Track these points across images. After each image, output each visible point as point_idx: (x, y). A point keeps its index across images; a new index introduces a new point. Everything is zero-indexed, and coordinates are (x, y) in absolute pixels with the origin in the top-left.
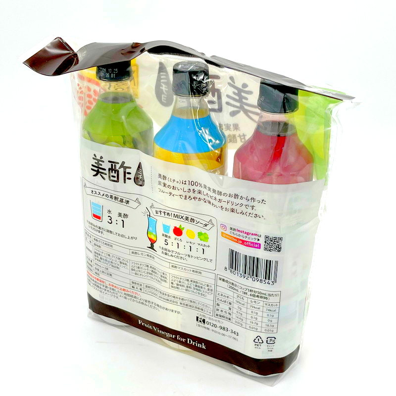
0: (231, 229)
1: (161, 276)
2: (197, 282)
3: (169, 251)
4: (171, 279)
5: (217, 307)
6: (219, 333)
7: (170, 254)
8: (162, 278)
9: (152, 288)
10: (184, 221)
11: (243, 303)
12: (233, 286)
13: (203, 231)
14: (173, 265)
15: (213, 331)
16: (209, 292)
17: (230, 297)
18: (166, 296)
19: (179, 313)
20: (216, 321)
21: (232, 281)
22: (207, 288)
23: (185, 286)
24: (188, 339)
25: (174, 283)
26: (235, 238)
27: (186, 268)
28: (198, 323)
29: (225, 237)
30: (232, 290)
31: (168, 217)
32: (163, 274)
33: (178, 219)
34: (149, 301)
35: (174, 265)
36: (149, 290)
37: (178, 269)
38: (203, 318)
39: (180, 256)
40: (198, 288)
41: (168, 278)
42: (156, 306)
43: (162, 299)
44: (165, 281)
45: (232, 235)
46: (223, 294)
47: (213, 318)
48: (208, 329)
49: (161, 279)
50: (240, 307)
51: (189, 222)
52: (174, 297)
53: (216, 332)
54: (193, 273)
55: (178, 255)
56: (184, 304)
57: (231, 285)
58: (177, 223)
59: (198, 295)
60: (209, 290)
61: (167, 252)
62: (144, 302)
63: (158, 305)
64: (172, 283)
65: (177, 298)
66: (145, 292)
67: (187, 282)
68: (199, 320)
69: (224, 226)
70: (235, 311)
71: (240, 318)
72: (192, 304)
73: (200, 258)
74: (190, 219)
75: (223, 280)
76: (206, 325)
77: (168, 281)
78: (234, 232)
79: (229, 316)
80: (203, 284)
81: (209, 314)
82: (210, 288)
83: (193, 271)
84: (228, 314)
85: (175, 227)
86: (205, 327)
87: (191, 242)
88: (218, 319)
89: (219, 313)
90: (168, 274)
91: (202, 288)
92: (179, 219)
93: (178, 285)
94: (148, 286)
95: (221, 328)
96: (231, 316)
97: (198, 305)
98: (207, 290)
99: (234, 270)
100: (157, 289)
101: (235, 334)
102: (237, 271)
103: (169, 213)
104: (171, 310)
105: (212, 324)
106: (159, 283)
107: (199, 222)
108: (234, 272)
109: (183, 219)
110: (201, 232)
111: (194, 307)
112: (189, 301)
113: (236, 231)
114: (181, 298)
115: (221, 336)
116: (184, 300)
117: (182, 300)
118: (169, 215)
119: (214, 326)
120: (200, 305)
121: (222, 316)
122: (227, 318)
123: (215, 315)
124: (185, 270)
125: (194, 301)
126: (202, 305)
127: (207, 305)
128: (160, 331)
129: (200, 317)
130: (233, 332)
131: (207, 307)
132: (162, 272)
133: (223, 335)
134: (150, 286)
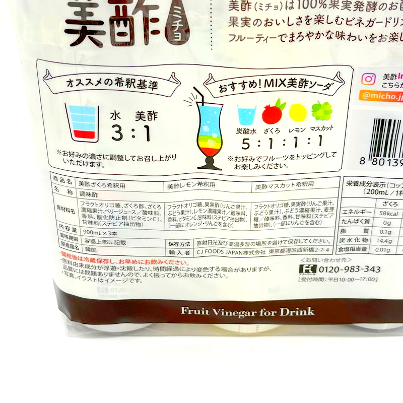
0: (386, 77)
1: (233, 213)
2: (303, 203)
3: (252, 159)
4: (254, 212)
5: (342, 235)
6: (343, 280)
7: (253, 164)
8: (236, 216)
9: (210, 242)
10: (286, 89)
11: (395, 211)
12: (375, 188)
13: (322, 99)
14: (259, 184)
15: (330, 279)
16: (326, 213)
17: (368, 210)
18: (244, 247)
19: (266, 269)
20: (338, 260)
21: (373, 180)
22: (323, 208)
23: (281, 216)
24: (282, 310)
25: (260, 217)
26: (391, 93)
27: (284, 182)
28: (302, 276)
29: (369, 99)
30: (374, 196)
31: (252, 89)
32: (238, 207)
33: (275, 88)
34: (206, 269)
35: (261, 184)
36: (202, 248)
37: (269, 189)
38: (312, 263)
39: (274, 162)
40: (306, 213)
41: (247, 212)
42: (222, 272)
43: (234, 255)
44: (242, 219)
45: (388, 89)
46: (354, 209)
47: (335, 257)
48: (322, 279)
49: (232, 220)
50: (388, 220)
51: (298, 89)
52: (259, 244)
53: (336, 280)
54: (298, 188)
55: (270, 162)
56: (277, 251)
57: (372, 188)
58: (271, 99)
59: (305, 225)
60: (326, 209)
61: (248, 163)
62: (195, 273)
63: (224, 269)
64: (256, 219)
65: (264, 243)
66: (196, 255)
67: (284, 209)
68: (304, 269)
69: (370, 77)
70: (376, 231)
71: (386, 241)
72: (292, 246)
73: (313, 156)
74: (298, 81)
75: (356, 183)
76: (318, 274)
77: (247, 218)
78: (391, 81)
79: (362, 244)
80: (316, 202)
81: (327, 253)
82: (329, 206)
83: (298, 184)
84: (362, 242)
85: (268, 108)
86: (314, 279)
87: (297, 130)
88: (341, 257)
89: (346, 244)
90: (248, 206)
91: (313, 210)
92: (278, 89)
93: (267, 219)
94: (202, 242)
95: (347, 269)
96: (368, 243)
97: (304, 244)
98: (323, 210)
99: (382, 157)
100: (223, 240)
101: (374, 270)
102: (389, 157)
103: (254, 82)
104: (252, 269)
105: (329, 269)
106: (227, 228)
107: (316, 82)
108: (382, 161)
109: (285, 86)
110: (318, 103)
111: (296, 250)
112: (287, 242)
113: (397, 79)
114: (272, 241)
115: (346, 283)
116: (277, 244)
117: (273, 244)
118: (254, 85)
119: (333, 271)
120: (308, 243)
121: (349, 249)
122: (359, 249)
123: (338, 250)
124: (283, 186)
125: (297, 238)
126: (312, 241)
127: (322, 238)
128: (227, 313)
129: (306, 264)
130: (369, 269)
131: (323, 241)
132: (235, 204)
133: (351, 280)
134: (205, 240)
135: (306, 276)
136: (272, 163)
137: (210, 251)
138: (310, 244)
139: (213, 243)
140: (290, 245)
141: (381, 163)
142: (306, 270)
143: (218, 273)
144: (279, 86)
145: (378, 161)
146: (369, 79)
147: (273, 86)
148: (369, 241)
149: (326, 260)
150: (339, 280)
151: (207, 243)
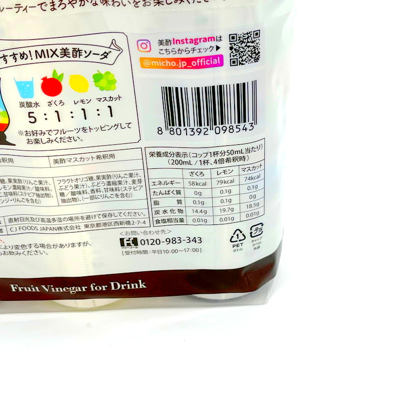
0: (161, 42)
1: (37, 189)
2: (109, 176)
3: (42, 133)
4: (58, 187)
5: (155, 208)
6: (167, 252)
7: (45, 138)
8: (40, 192)
9: (22, 219)
10: (59, 59)
11: (204, 181)
12: (179, 159)
13: (103, 69)
14: (56, 158)
15: (154, 252)
16: (135, 185)
17: (176, 181)
18: (56, 223)
19: (85, 244)
20: (157, 232)
21: (175, 150)
22: (130, 180)
23: (89, 190)
24: (112, 284)
25: (66, 192)
26: (170, 60)
27: (83, 156)
28: (124, 250)
29: (151, 67)
30: (179, 166)
31: (24, 61)
32: (41, 183)
33: (47, 59)
34: (23, 246)
35: (58, 158)
36: (15, 225)
37: (68, 163)
39: (67, 135)
40: (114, 187)
41: (51, 187)
42: (40, 249)
43: (48, 231)
44: (47, 195)
45: (165, 56)
46: (163, 181)
47: (152, 229)
48: (145, 252)
49: (38, 195)
50: (198, 191)
51: (72, 59)
52: (71, 219)
53: (160, 252)
54: (98, 161)
55: (63, 136)
56: (92, 225)
57: (175, 158)
58: (47, 70)
59: (115, 199)
60: (134, 182)
61: (39, 137)
62: (14, 250)
63: (43, 246)
64: (62, 194)
65: (77, 218)
66: (10, 233)
67: (89, 183)
68: (125, 243)
69: (144, 43)
70: (189, 202)
71: (201, 211)
72: (107, 220)
73: (107, 128)
74: (71, 51)
75: (159, 154)
76: (140, 247)
77: (53, 193)
78: (168, 47)
79: (178, 216)
80: (122, 174)
81: (143, 225)
82: (136, 179)
83: (98, 157)
84: (177, 214)
85: (45, 79)
86: (138, 252)
87: (82, 101)
88: (160, 229)
89: (161, 216)
90: (50, 181)
91: (120, 183)
92: (50, 59)
93: (73, 193)
94: (13, 220)
95: (168, 241)
96: (184, 214)
97: (119, 217)
98: (131, 183)
99: (178, 127)
100: (34, 217)
101: (195, 241)
102: (184, 126)
103: (24, 53)
104: (70, 245)
105: (151, 242)
106: (35, 204)
107: (91, 51)
108: (178, 130)
109: (58, 57)
110: (98, 73)
111: (113, 223)
112: (101, 216)
113: (172, 45)
114: (84, 215)
115: (170, 254)
116: (91, 218)
117: (87, 219)
118: (25, 56)
119: (155, 243)
120: (123, 217)
121: (167, 220)
122: (176, 220)
123: (155, 223)
124: (83, 159)
125: (110, 212)
126: (126, 214)
127: (136, 211)
128: (57, 289)
129: (126, 238)
130: (191, 240)
131: (137, 214)
132: (37, 180)
133: (175, 251)
134: (16, 217)
135: (128, 249)
136: (64, 137)
137: (24, 228)
138: (125, 217)
139: (25, 220)
140: (105, 219)
141: (179, 133)
142: (127, 244)
143: (37, 249)
144: (52, 57)
145: (175, 131)
146: (144, 46)
147: (45, 57)
148: (184, 212)
149: (145, 232)
150: (163, 252)
151: (19, 219)
